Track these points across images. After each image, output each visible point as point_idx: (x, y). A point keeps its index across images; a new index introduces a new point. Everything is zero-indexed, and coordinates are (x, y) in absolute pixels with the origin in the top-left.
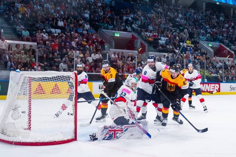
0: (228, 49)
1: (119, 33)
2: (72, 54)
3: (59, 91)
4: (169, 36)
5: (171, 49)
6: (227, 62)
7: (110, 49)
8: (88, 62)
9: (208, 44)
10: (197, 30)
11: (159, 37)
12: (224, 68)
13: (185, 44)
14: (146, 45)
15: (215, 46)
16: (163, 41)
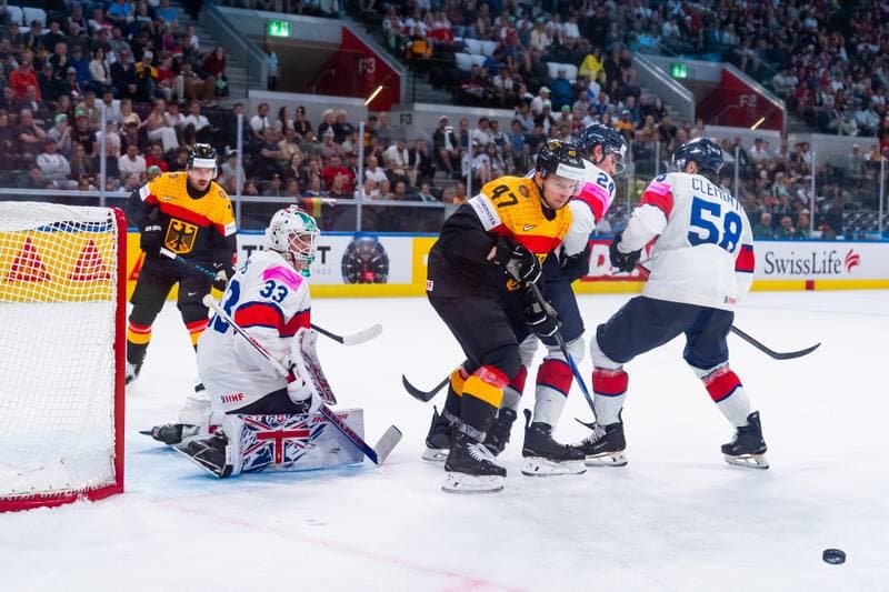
0: (758, 88)
1: (286, 24)
2: (91, 111)
3: (39, 269)
4: (503, 34)
5: (508, 90)
6: (754, 149)
7: (252, 93)
8: (157, 147)
9: (672, 66)
10: (625, 7)
11: (456, 39)
12: (740, 176)
13: (570, 71)
14: (403, 73)
15: (700, 76)
16: (474, 53)
